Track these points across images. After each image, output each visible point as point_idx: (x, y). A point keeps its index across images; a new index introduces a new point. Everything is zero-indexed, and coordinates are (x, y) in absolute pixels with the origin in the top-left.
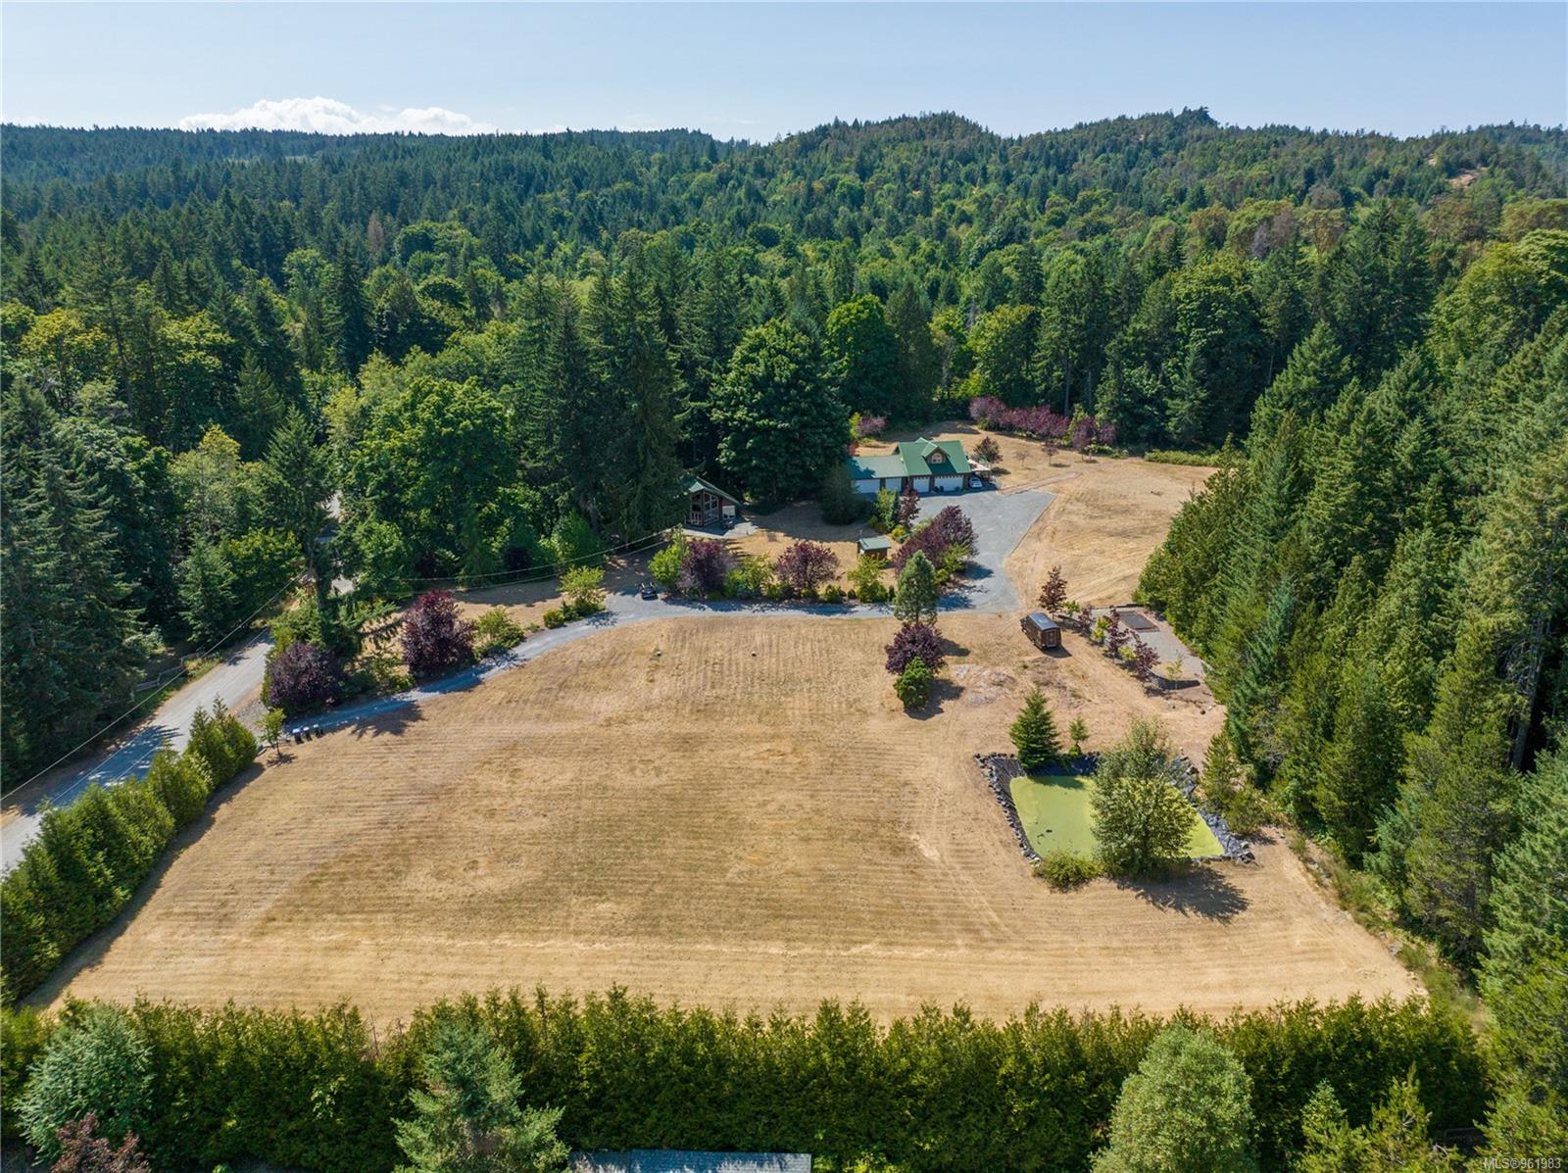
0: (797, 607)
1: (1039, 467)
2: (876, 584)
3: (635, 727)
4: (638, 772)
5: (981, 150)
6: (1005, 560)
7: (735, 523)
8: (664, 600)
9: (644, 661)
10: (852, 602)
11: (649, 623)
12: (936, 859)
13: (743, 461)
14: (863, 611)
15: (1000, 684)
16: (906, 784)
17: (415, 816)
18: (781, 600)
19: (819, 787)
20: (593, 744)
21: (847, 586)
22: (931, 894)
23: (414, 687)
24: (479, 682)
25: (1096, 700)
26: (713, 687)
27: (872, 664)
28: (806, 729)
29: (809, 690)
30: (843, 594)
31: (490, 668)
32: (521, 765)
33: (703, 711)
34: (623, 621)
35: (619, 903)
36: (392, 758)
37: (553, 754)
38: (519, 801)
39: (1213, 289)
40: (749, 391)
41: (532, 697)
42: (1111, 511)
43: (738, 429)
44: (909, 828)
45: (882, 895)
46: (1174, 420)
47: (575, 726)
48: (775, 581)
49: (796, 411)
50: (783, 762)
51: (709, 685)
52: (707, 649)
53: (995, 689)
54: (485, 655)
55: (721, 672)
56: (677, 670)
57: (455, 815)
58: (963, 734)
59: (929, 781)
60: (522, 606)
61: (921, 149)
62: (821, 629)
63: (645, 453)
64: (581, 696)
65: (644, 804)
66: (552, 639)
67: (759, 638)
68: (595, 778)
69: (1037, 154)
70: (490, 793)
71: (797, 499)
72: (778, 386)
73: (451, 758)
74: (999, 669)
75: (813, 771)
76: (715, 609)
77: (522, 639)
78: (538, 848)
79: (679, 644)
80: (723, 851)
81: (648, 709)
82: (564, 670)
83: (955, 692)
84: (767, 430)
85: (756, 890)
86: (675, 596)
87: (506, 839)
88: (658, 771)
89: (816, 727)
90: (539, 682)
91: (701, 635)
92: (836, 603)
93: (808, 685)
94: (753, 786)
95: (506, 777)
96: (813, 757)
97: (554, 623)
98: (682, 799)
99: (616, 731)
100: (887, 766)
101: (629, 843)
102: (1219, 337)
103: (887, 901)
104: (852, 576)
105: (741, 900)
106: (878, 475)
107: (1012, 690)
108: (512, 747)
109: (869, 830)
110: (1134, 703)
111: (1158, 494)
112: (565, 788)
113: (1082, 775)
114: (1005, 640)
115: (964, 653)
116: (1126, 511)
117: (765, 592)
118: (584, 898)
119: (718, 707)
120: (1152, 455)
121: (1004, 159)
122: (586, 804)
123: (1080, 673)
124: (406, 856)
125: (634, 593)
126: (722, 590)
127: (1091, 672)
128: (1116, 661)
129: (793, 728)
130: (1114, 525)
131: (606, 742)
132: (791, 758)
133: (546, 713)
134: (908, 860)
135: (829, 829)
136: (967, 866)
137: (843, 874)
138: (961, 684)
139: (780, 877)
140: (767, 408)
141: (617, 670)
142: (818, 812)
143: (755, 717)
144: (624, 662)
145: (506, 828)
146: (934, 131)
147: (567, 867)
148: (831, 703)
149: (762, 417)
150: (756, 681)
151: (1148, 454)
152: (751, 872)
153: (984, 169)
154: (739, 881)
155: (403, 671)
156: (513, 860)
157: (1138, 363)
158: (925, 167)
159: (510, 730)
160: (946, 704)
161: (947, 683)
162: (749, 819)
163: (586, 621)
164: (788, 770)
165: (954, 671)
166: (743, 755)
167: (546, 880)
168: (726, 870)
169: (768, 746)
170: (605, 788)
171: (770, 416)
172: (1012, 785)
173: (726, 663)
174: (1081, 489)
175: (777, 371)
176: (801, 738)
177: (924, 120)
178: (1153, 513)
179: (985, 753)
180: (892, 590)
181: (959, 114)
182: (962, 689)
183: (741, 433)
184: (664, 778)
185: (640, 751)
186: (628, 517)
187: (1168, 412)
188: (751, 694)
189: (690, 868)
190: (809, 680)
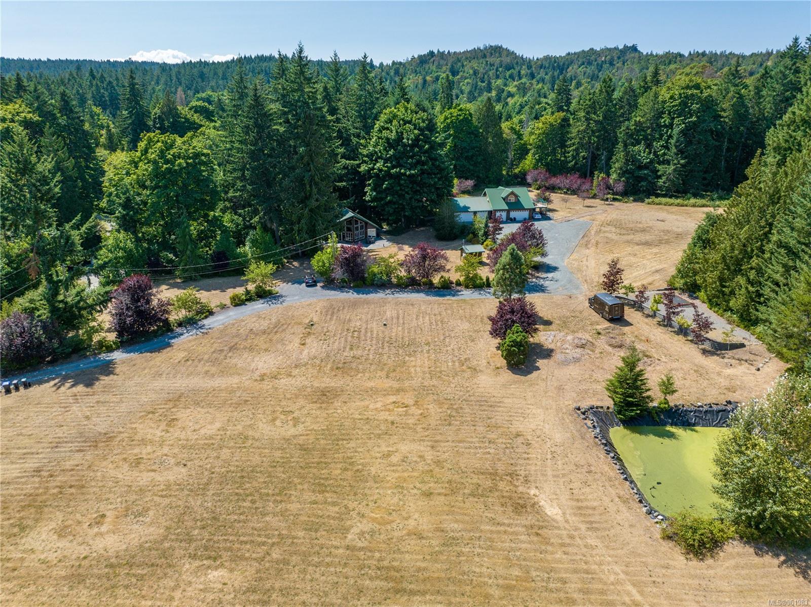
0: (418, 291)
1: (577, 208)
2: (476, 275)
3: (284, 382)
4: (278, 423)
5: (517, 63)
6: (566, 261)
7: (375, 240)
8: (322, 287)
9: (300, 330)
10: (459, 288)
11: (309, 302)
12: (559, 518)
13: (382, 199)
14: (467, 294)
15: (583, 346)
16: (518, 435)
17: (68, 465)
18: (407, 286)
19: (439, 438)
20: (245, 396)
21: (454, 276)
22: (560, 561)
23: (118, 348)
24: (169, 345)
25: (664, 359)
26: (351, 349)
27: (478, 331)
28: (426, 384)
29: (428, 352)
30: (452, 283)
31: (182, 334)
32: (179, 415)
33: (342, 368)
34: (288, 302)
35: (231, 570)
36: (75, 408)
37: (210, 405)
38: (166, 450)
39: (690, 92)
40: (385, 149)
41: (206, 357)
42: (634, 231)
43: (377, 175)
44: (527, 481)
45: (509, 563)
46: (664, 178)
47: (234, 381)
48: (403, 273)
49: (419, 162)
50: (406, 414)
51: (348, 347)
52: (350, 320)
53: (579, 350)
54: (180, 324)
55: (359, 338)
56: (325, 336)
57: (105, 463)
58: (560, 388)
59: (538, 433)
60: (218, 292)
61: (484, 63)
62: (436, 306)
63: (311, 186)
64: (246, 355)
65: (278, 454)
66: (234, 313)
67: (390, 312)
68: (240, 427)
69: (547, 65)
70: (144, 442)
71: (417, 227)
72: (405, 145)
73: (123, 408)
74: (580, 335)
75: (433, 422)
76: (358, 293)
77: (211, 313)
78: (167, 501)
79: (329, 317)
80: (346, 507)
81: (296, 366)
82: (237, 336)
83: (548, 354)
84: (399, 176)
85: (377, 555)
86: (330, 284)
87: (142, 491)
88: (296, 421)
89: (435, 382)
90: (215, 345)
91: (345, 310)
92: (446, 288)
93: (427, 348)
94: (379, 436)
95: (163, 426)
96: (433, 408)
97: (238, 302)
98: (314, 449)
99: (267, 385)
100: (499, 418)
101: (257, 497)
102: (694, 123)
103: (516, 572)
104: (458, 269)
105: (361, 568)
106: (472, 209)
107: (593, 351)
108: (177, 399)
109: (489, 483)
110: (696, 361)
111: (663, 221)
112: (211, 438)
113: (672, 425)
114: (578, 315)
115: (548, 323)
116: (643, 230)
117: (394, 280)
118: (197, 563)
119: (354, 365)
120: (650, 200)
121: (529, 67)
122: (225, 453)
123: (643, 338)
124: (40, 509)
125: (300, 283)
126: (363, 279)
127: (652, 338)
128: (670, 329)
129: (416, 383)
130: (638, 239)
131: (256, 394)
132: (413, 410)
133: (214, 370)
134: (529, 519)
135: (450, 482)
136: (592, 527)
137: (467, 535)
138: (551, 347)
139: (401, 539)
140: (397, 161)
141: (278, 335)
142: (438, 463)
143: (383, 374)
144: (284, 330)
145: (145, 478)
146: (491, 54)
147: (190, 524)
148: (446, 362)
149: (393, 167)
150: (386, 344)
151: (647, 200)
152: (372, 533)
153: (519, 72)
154: (360, 544)
155: (112, 337)
156: (140, 515)
157: (638, 142)
158: (487, 71)
159: (181, 383)
160: (540, 363)
161: (539, 346)
162: (373, 470)
163: (261, 301)
164: (411, 421)
165: (543, 337)
166: (371, 406)
167: (165, 538)
168: (347, 530)
169: (393, 398)
170: (246, 438)
171: (399, 165)
172: (611, 435)
173: (363, 331)
174: (609, 218)
175: (405, 136)
176: (422, 392)
177: (486, 48)
178: (663, 231)
179: (585, 405)
180: (488, 279)
181: (504, 47)
182: (552, 351)
183: (379, 178)
184: (301, 428)
185: (284, 403)
186: (299, 231)
187: (659, 173)
188: (381, 354)
189: (312, 528)
190: (428, 344)
